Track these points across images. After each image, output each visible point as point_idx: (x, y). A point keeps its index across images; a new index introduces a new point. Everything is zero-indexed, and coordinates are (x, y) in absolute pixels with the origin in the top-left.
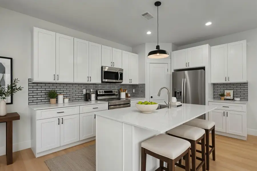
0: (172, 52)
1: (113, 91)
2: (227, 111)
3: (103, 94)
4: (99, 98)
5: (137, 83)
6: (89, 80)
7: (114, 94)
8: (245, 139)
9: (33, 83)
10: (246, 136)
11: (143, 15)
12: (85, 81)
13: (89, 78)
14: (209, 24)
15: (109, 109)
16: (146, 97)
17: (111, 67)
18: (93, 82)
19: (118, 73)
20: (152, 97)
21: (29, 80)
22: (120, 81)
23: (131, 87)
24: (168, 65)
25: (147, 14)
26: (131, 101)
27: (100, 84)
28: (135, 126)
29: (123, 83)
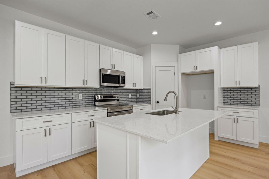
0: (179, 55)
1: (114, 96)
2: (237, 117)
3: (102, 99)
4: (97, 104)
5: (142, 87)
6: (85, 84)
7: (115, 100)
8: (257, 147)
9: (16, 87)
10: (258, 143)
11: (148, 14)
12: (80, 85)
13: (85, 81)
14: (218, 23)
15: (107, 117)
16: (151, 103)
17: (112, 69)
18: (89, 85)
19: (119, 76)
20: (158, 102)
21: (12, 83)
22: (122, 85)
23: (135, 92)
24: (175, 68)
25: (152, 12)
26: (134, 108)
27: (98, 89)
28: (141, 137)
29: (125, 87)
